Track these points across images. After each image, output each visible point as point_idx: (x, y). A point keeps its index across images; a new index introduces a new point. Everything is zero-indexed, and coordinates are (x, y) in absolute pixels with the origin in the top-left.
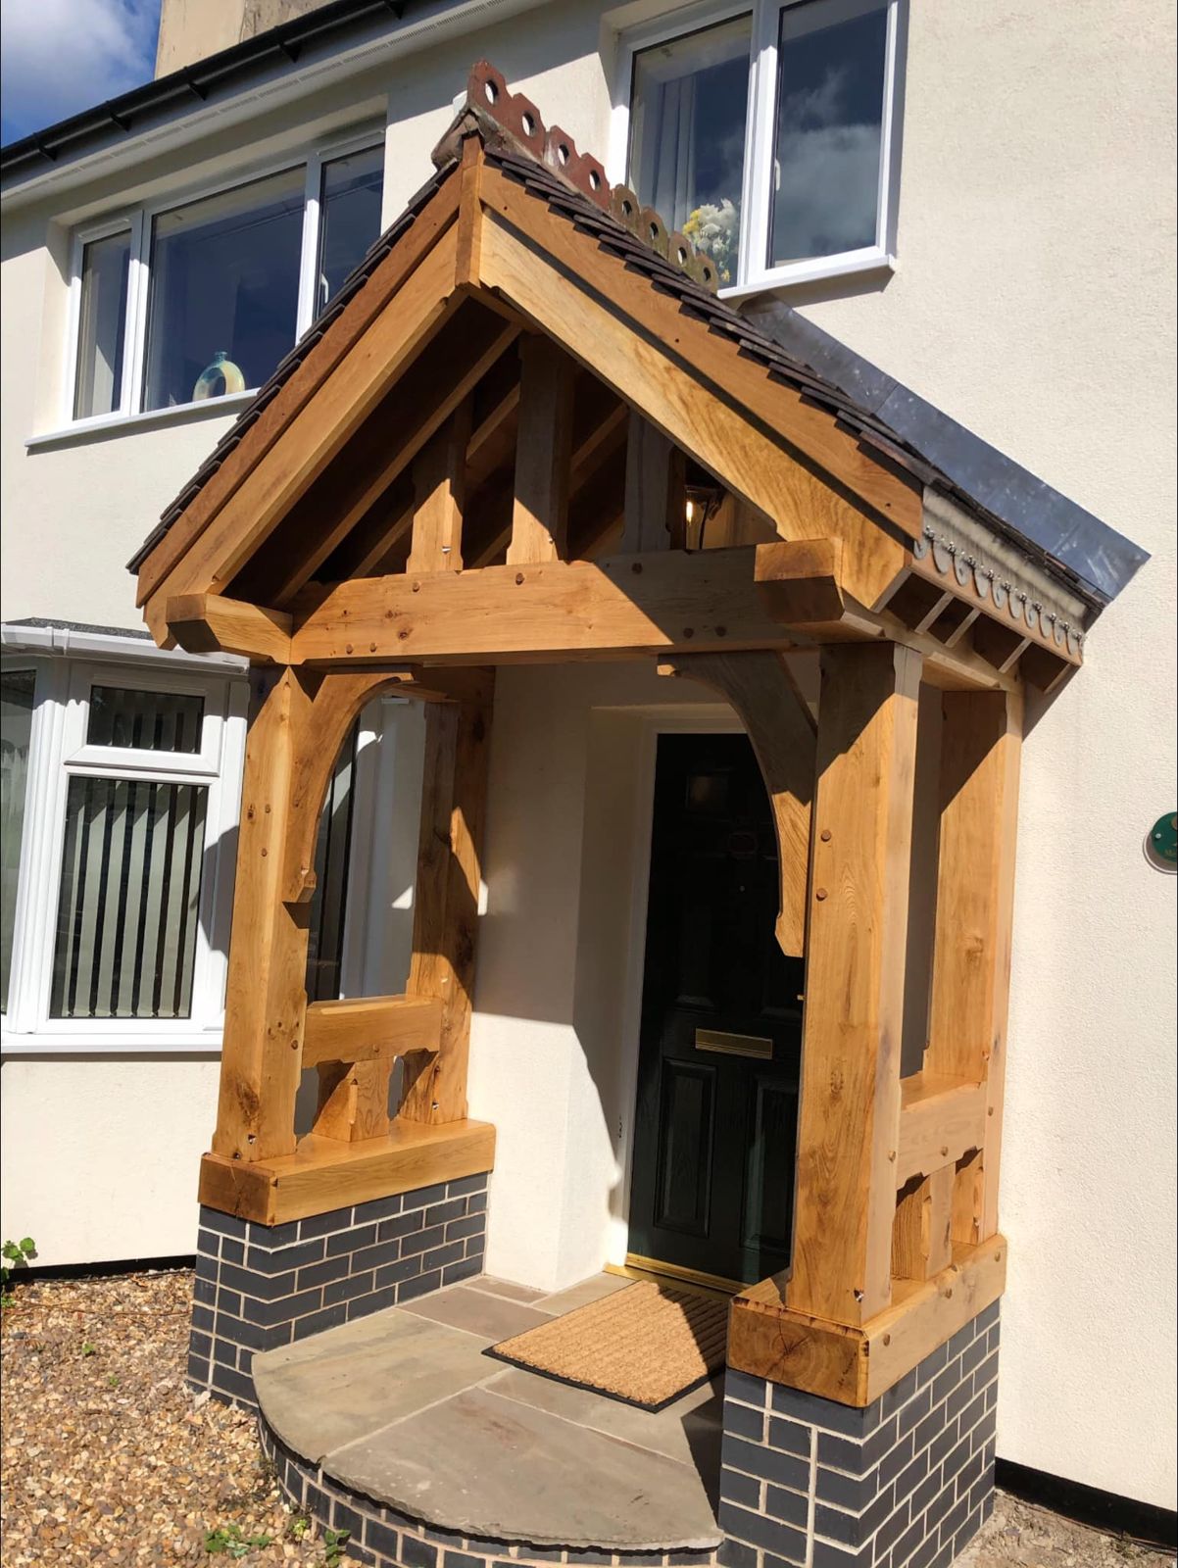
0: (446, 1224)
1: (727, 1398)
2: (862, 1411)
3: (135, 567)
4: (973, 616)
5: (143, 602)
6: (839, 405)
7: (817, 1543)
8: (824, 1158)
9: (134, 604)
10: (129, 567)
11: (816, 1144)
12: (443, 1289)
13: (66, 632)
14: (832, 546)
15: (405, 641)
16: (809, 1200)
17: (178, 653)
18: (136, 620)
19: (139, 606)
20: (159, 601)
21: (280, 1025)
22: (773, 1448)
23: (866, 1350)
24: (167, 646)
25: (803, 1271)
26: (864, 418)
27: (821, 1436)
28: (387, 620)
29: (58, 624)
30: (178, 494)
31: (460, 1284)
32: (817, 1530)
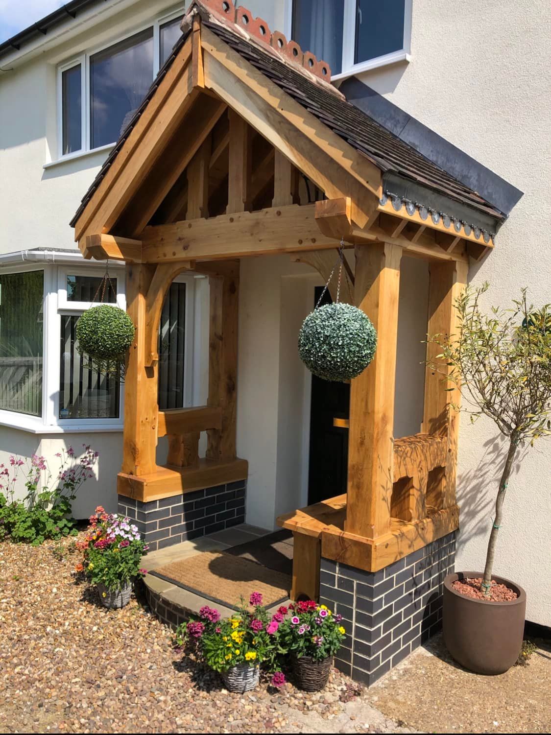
0: (226, 502)
1: (321, 570)
2: (374, 574)
3: (73, 224)
4: (422, 229)
5: (78, 239)
6: (349, 137)
7: (356, 627)
8: (358, 468)
9: (74, 240)
10: (70, 224)
11: (354, 463)
12: (226, 529)
13: (54, 253)
14: (345, 202)
15: (186, 251)
16: (352, 486)
17: (93, 260)
18: (75, 246)
19: (76, 241)
20: (83, 239)
21: (147, 419)
22: (339, 589)
23: (375, 549)
24: (88, 257)
25: (351, 516)
26: (358, 142)
27: (357, 583)
28: (179, 242)
29: (50, 250)
30: (87, 190)
31: (234, 527)
32: (356, 621)
